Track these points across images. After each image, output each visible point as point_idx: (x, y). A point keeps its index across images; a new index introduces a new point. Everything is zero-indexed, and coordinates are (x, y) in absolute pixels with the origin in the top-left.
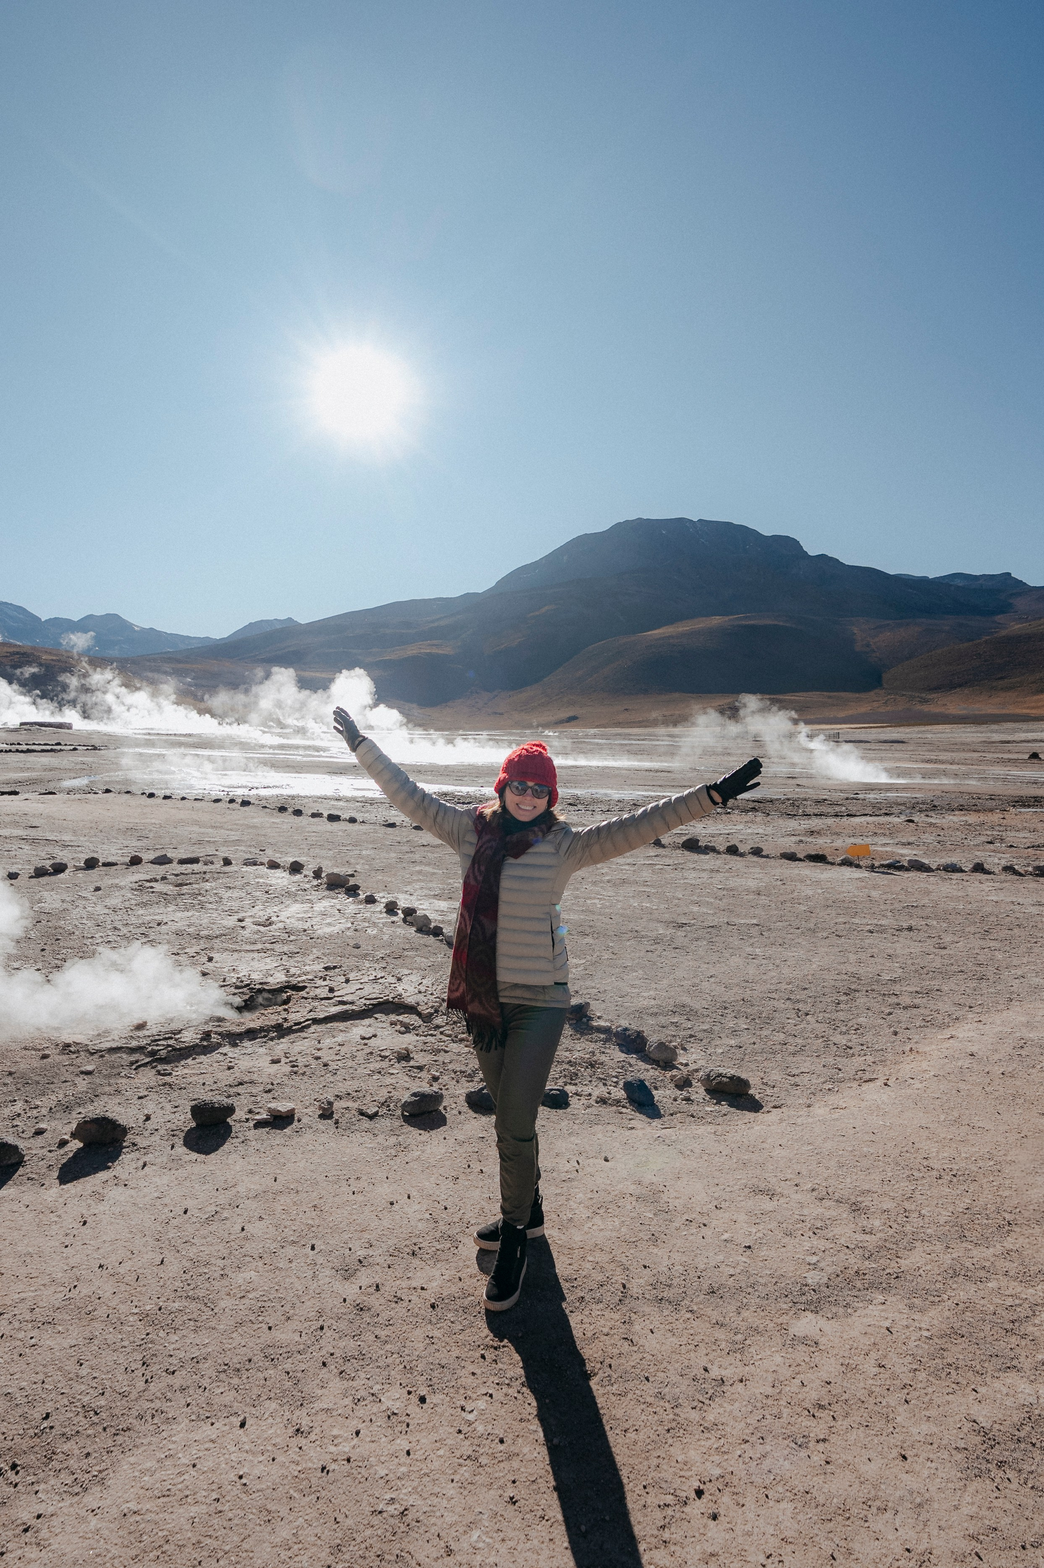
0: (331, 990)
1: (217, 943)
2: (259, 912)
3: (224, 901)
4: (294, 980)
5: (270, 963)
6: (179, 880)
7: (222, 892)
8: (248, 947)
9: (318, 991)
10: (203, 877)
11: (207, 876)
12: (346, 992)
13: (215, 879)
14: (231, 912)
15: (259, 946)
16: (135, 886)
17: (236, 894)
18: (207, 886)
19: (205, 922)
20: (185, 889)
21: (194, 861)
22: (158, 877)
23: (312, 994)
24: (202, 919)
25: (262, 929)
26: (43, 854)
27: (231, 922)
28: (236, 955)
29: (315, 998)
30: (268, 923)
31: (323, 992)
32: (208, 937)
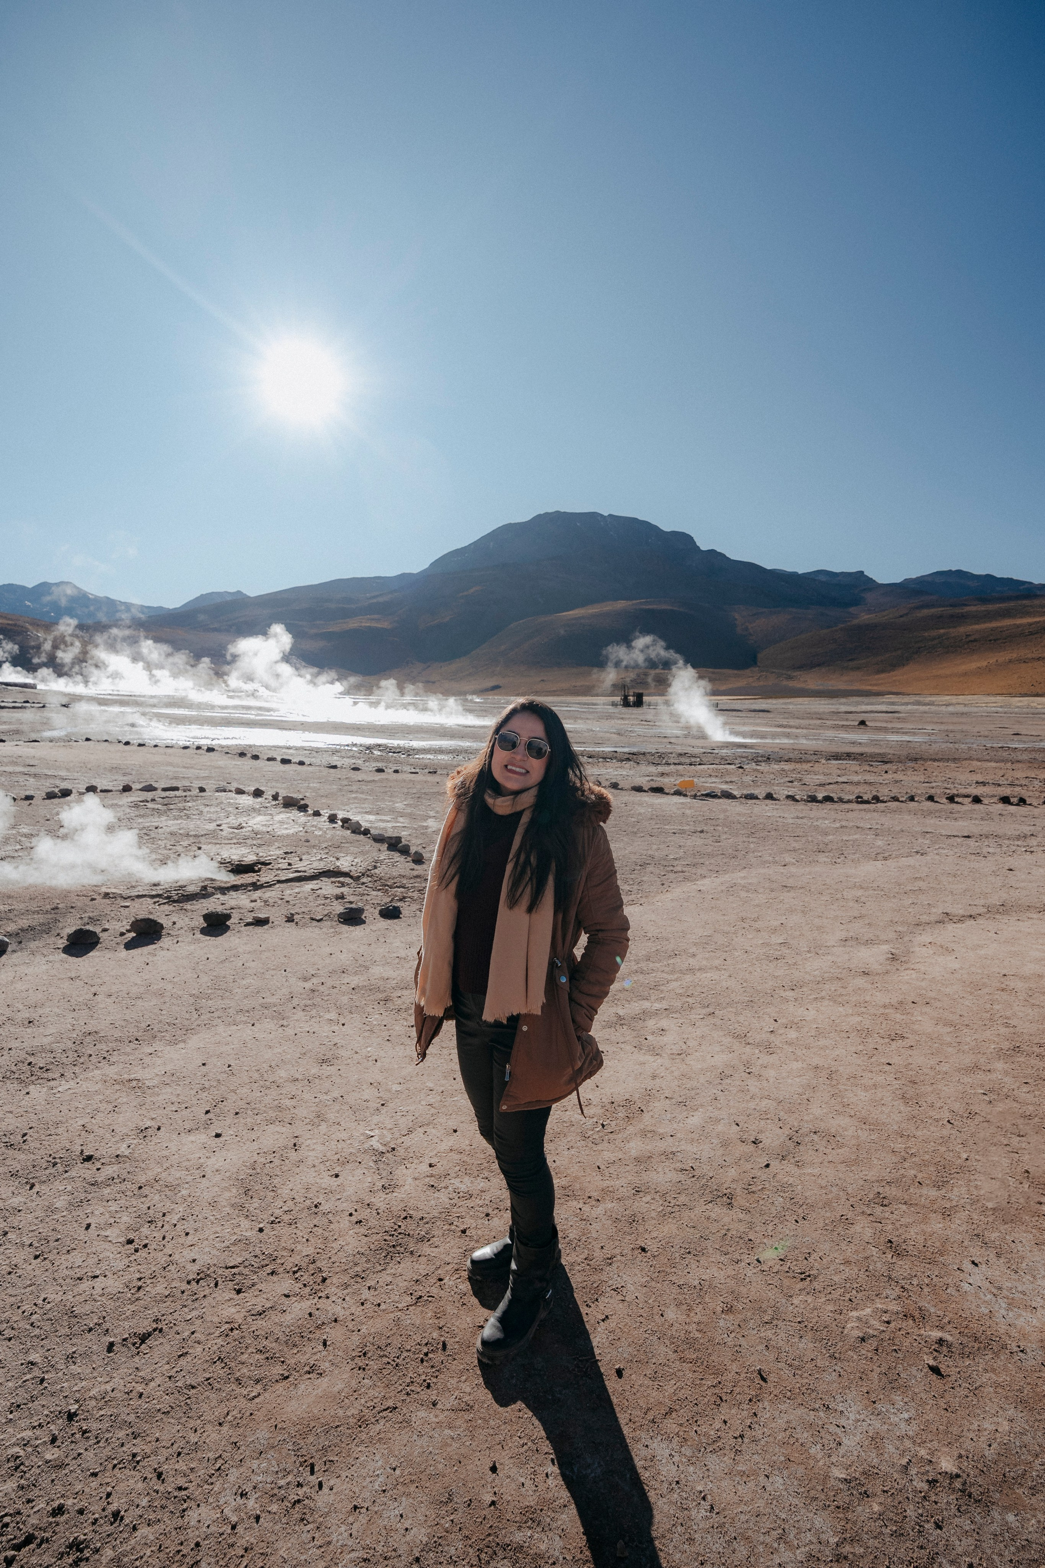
0: (290, 864)
1: (203, 839)
2: (233, 821)
3: (205, 814)
4: (262, 860)
5: (244, 850)
6: (166, 801)
7: (202, 808)
8: (226, 842)
9: (280, 866)
10: (185, 799)
11: (188, 799)
12: (300, 866)
13: (194, 801)
14: (211, 821)
15: (235, 841)
16: (133, 804)
17: (212, 809)
18: (190, 804)
19: (192, 826)
20: (172, 807)
21: (176, 789)
22: (149, 799)
23: (276, 867)
24: (191, 825)
25: (236, 831)
26: (48, 784)
27: (212, 826)
28: (218, 846)
29: (278, 869)
30: (240, 827)
31: (285, 866)
32: (195, 836)
